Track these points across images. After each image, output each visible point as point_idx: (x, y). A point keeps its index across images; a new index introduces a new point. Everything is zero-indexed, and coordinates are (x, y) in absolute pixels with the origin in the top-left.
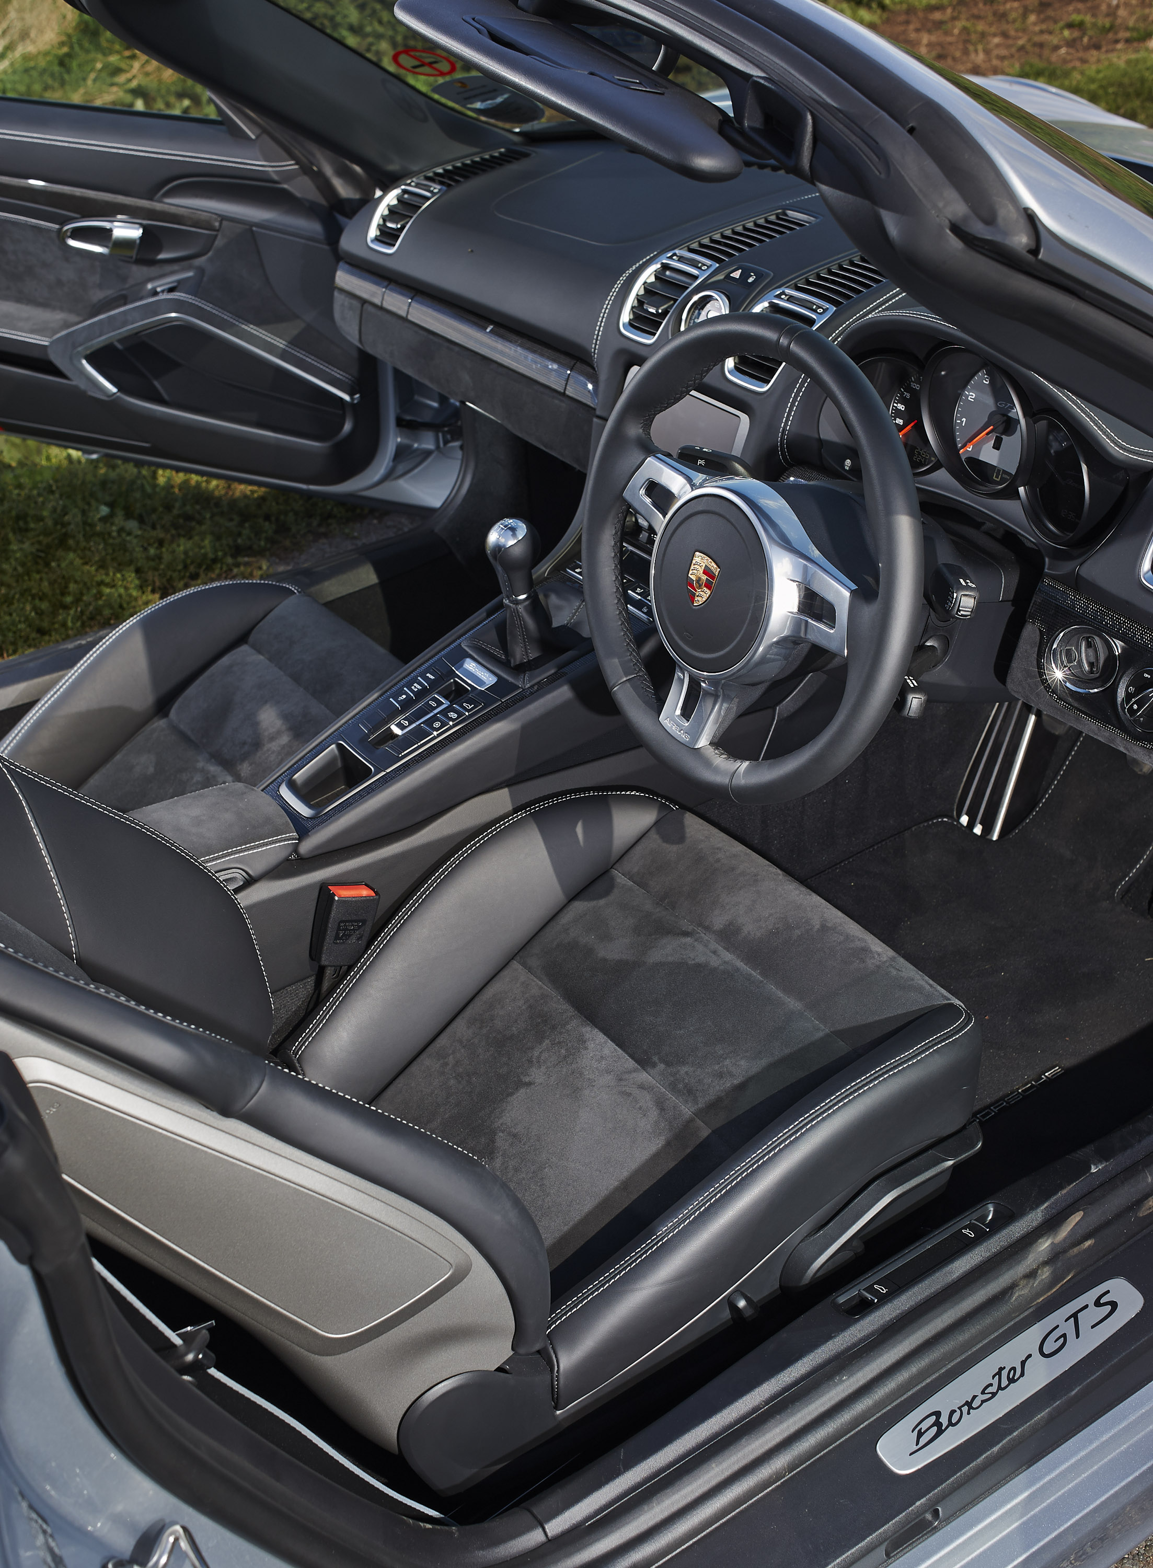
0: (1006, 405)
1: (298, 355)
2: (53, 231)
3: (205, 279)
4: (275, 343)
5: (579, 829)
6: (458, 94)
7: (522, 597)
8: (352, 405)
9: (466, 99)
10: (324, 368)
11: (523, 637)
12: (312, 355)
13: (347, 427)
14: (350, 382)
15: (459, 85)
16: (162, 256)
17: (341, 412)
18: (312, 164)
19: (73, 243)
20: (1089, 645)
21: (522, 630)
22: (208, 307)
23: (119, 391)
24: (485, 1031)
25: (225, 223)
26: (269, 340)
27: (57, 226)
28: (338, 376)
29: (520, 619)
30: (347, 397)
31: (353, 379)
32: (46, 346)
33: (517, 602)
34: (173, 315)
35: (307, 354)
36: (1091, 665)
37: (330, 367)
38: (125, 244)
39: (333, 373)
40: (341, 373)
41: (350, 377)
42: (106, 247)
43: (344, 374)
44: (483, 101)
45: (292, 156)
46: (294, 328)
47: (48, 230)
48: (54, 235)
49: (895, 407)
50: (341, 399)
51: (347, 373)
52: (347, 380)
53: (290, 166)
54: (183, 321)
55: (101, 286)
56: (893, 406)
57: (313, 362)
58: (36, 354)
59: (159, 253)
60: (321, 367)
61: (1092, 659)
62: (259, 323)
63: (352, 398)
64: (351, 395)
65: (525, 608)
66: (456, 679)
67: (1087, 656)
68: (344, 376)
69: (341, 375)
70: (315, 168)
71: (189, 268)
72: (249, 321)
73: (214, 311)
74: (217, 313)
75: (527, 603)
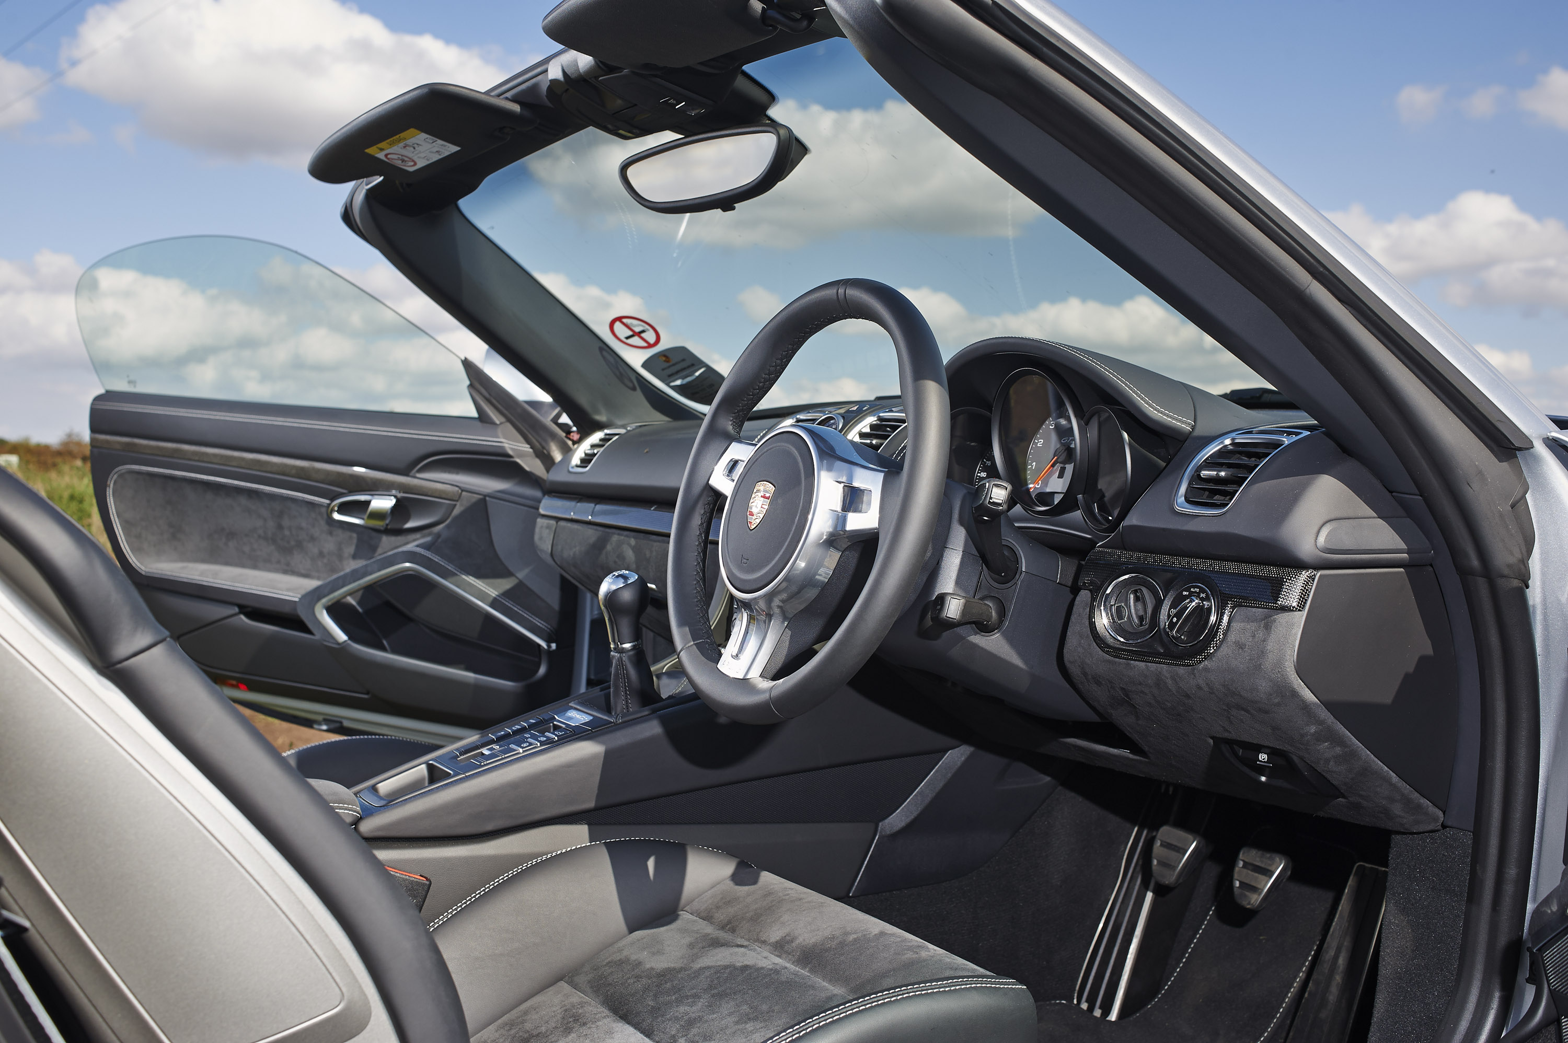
0: (1068, 439)
1: (507, 603)
2: (324, 506)
3: (440, 540)
4: (489, 592)
5: (651, 863)
6: (663, 370)
7: (627, 646)
8: (549, 652)
9: (670, 376)
10: (527, 617)
11: (625, 688)
12: (518, 605)
13: (542, 670)
14: (548, 630)
15: (664, 359)
16: (409, 525)
17: (537, 660)
18: (543, 448)
19: (337, 516)
20: (1137, 599)
21: (625, 681)
22: (436, 559)
23: (350, 638)
24: (513, 1032)
25: (464, 493)
26: (484, 589)
27: (328, 502)
28: (539, 624)
29: (623, 668)
30: (543, 644)
31: (552, 629)
32: (296, 602)
33: (622, 651)
34: (407, 565)
35: (514, 604)
36: (1141, 619)
37: (533, 616)
38: (378, 515)
39: (534, 621)
40: (542, 622)
41: (549, 627)
42: (363, 519)
43: (545, 624)
44: (683, 378)
45: (528, 441)
46: (506, 584)
47: (320, 505)
48: (323, 510)
49: (979, 476)
50: (539, 646)
51: (546, 623)
52: (546, 629)
53: (526, 448)
54: (413, 571)
55: (355, 557)
56: (977, 476)
57: (518, 611)
58: (287, 609)
59: (406, 521)
60: (525, 615)
61: (1141, 613)
62: (478, 576)
63: (549, 646)
64: (549, 642)
65: (630, 658)
66: (555, 723)
67: (1136, 610)
68: (545, 626)
69: (543, 624)
70: (545, 451)
71: (429, 535)
72: (468, 573)
73: (441, 563)
74: (443, 564)
75: (631, 653)
